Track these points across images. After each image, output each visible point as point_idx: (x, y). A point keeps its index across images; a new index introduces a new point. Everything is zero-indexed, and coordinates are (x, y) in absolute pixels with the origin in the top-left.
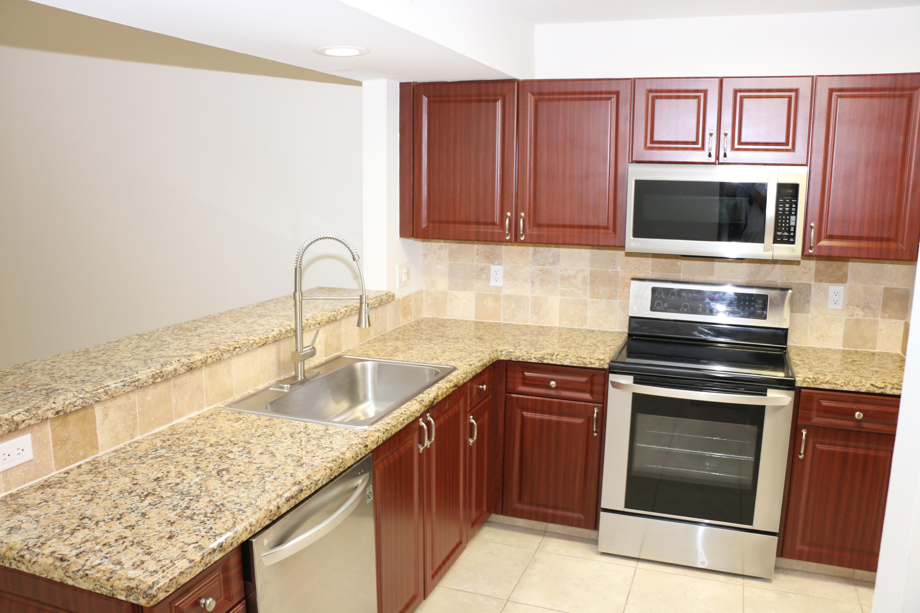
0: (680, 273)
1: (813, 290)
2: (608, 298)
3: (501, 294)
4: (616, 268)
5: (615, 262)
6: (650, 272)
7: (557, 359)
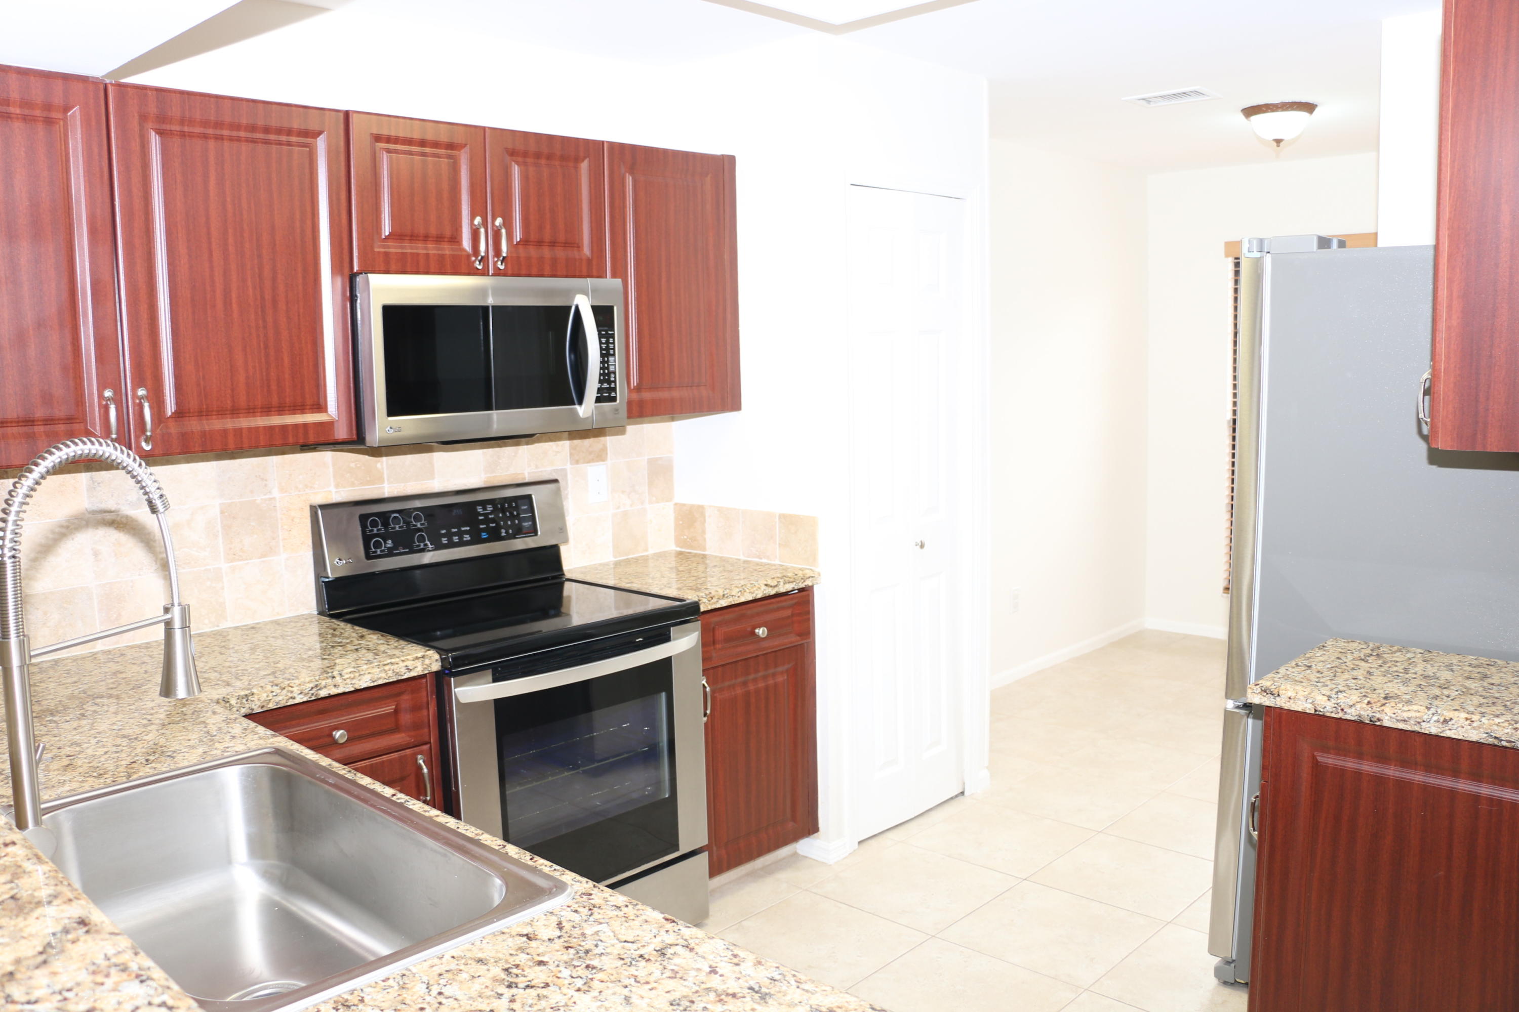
0: (383, 482)
1: (570, 477)
2: (263, 556)
4: (270, 492)
5: (266, 480)
6: (333, 489)
7: (345, 680)
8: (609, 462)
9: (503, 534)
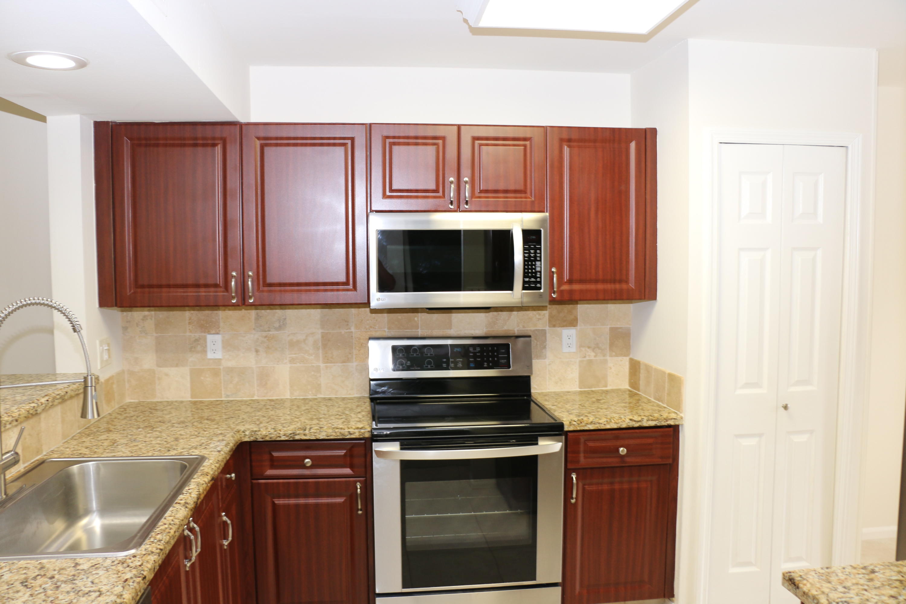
0: (418, 329)
1: (548, 335)
2: (344, 362)
3: (221, 367)
4: (350, 329)
5: (348, 322)
6: (386, 330)
7: (311, 433)
8: (579, 328)
9: (485, 366)
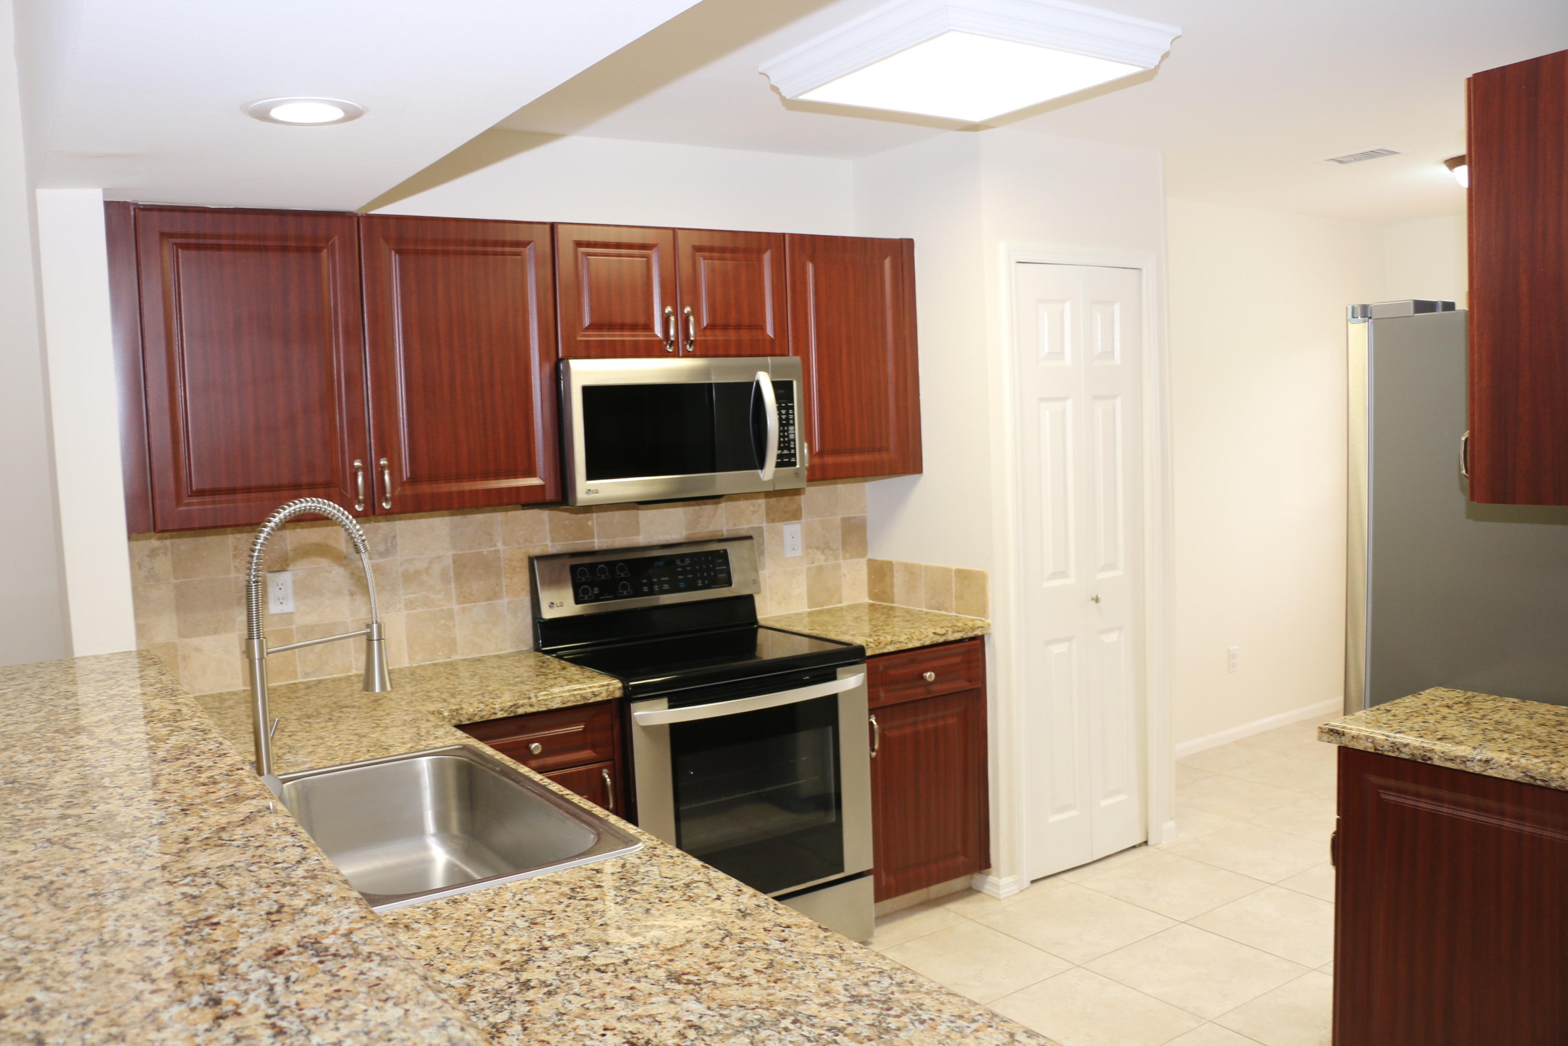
1: (766, 534)
5: (492, 535)
6: (549, 543)
7: (539, 701)
8: (803, 520)
9: (700, 585)
